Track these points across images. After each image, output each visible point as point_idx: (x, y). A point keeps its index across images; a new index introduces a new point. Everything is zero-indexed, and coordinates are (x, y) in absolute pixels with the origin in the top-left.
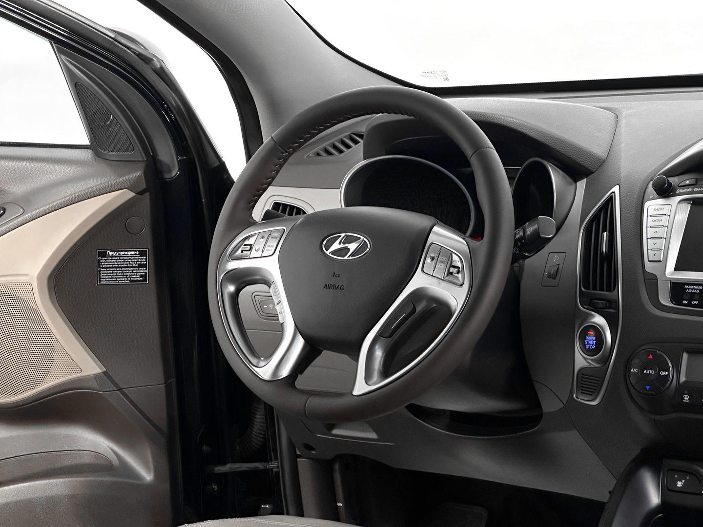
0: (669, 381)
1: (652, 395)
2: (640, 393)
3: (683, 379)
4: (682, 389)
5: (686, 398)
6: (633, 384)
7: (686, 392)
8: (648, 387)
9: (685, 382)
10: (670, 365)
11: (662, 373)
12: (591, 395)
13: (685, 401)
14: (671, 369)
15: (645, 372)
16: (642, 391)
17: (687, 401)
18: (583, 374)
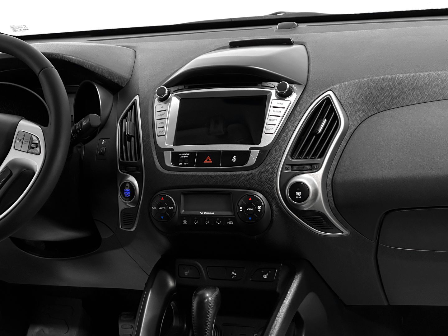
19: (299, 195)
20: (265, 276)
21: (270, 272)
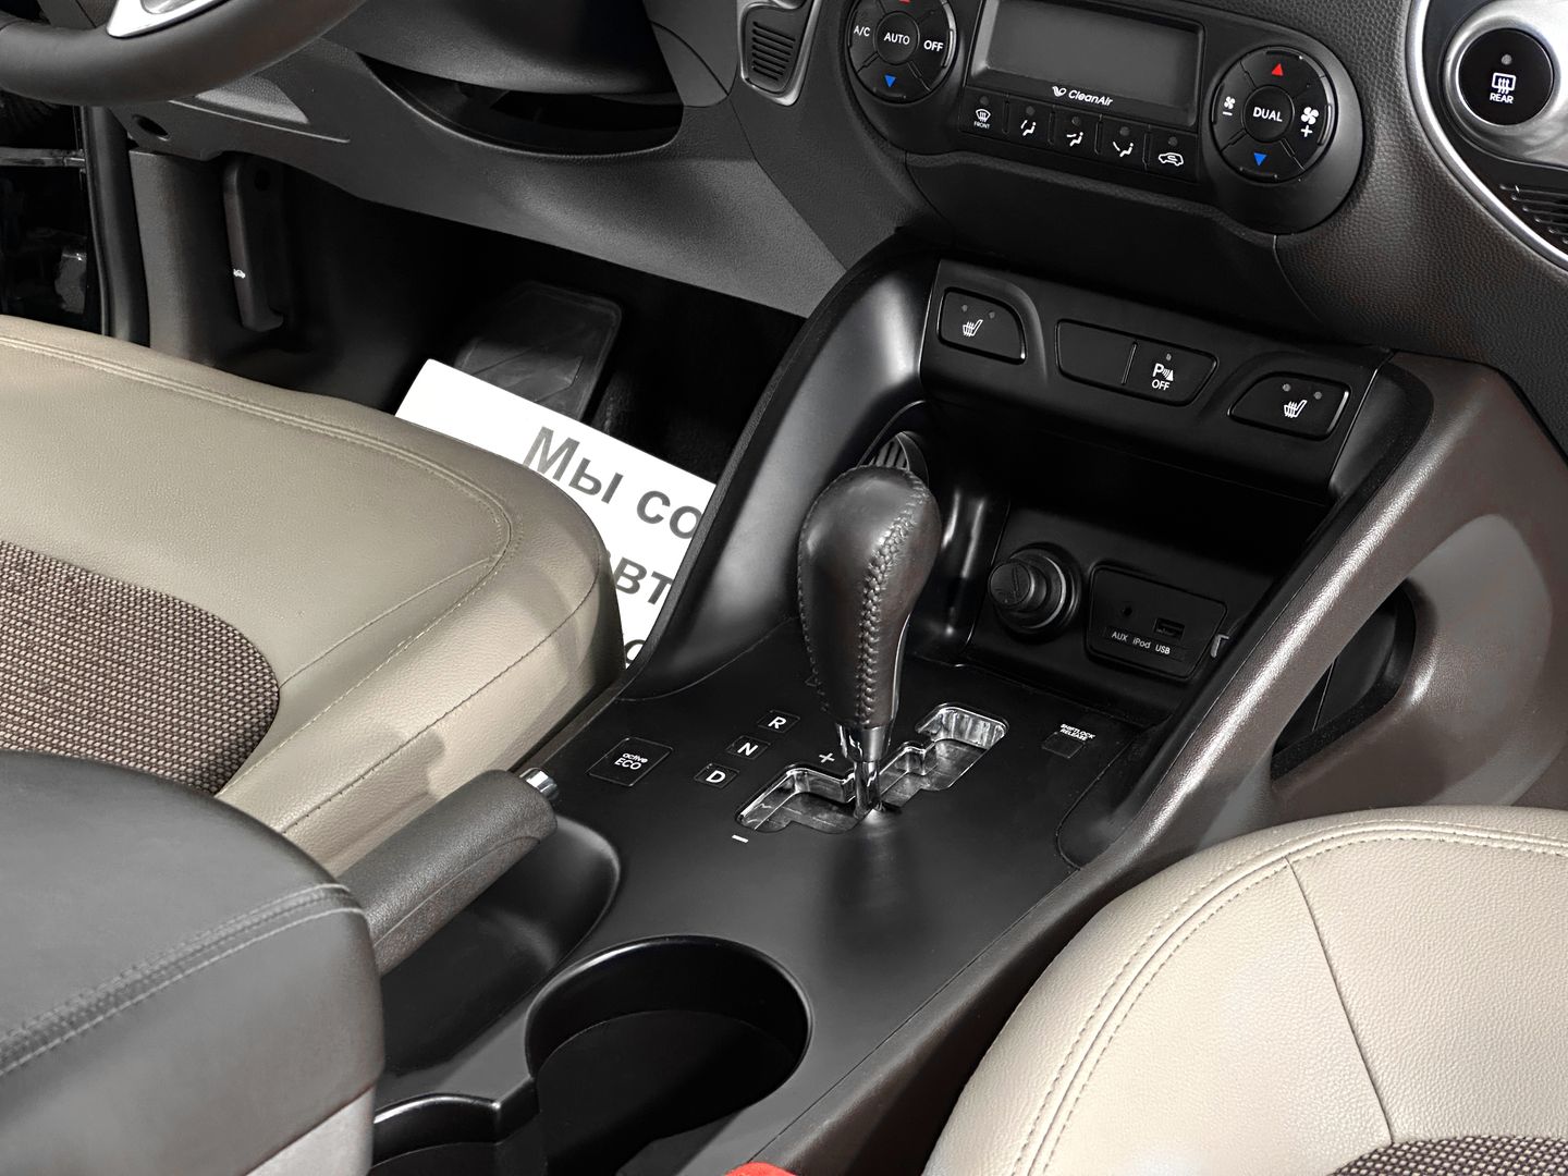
0: (944, 67)
1: (901, 101)
2: (871, 92)
3: (980, 64)
4: (977, 89)
5: (983, 116)
6: (857, 69)
7: (984, 101)
8: (890, 80)
9: (986, 73)
10: (952, 25)
11: (928, 45)
12: (775, 79)
13: (979, 124)
14: (953, 37)
15: (888, 37)
16: (874, 90)
17: (985, 126)
18: (755, 24)
19: (1503, 88)
20: (1292, 410)
21: (1318, 395)
